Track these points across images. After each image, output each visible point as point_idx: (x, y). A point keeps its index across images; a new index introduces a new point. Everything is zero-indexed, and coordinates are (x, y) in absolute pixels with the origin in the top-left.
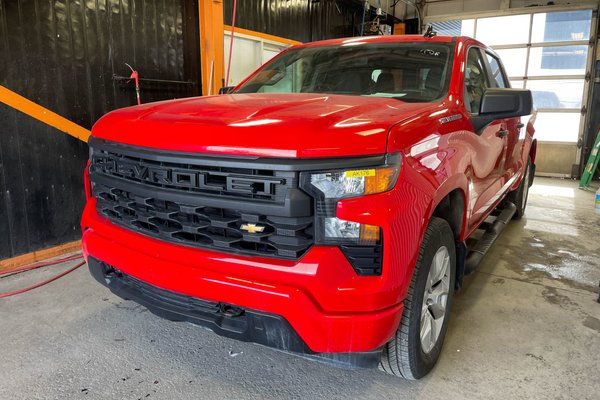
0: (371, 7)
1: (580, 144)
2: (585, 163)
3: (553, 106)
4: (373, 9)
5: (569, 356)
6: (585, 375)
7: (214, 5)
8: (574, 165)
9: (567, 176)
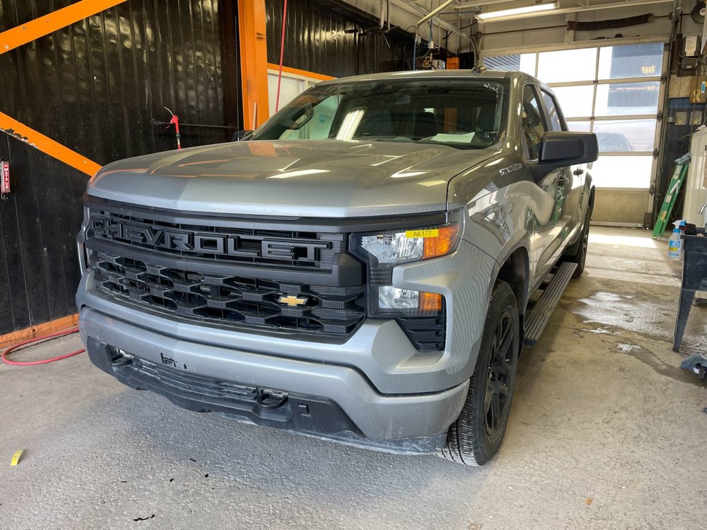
0: (423, 40)
1: (652, 190)
2: (659, 211)
3: (621, 149)
4: (425, 42)
5: (646, 400)
6: (661, 416)
7: (257, 41)
8: (646, 213)
9: (639, 225)
